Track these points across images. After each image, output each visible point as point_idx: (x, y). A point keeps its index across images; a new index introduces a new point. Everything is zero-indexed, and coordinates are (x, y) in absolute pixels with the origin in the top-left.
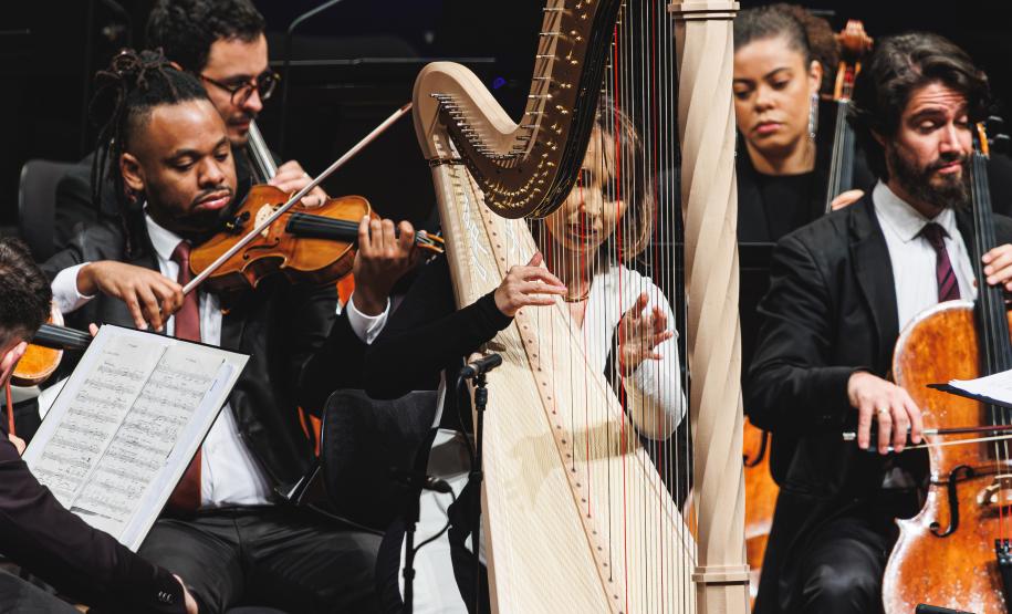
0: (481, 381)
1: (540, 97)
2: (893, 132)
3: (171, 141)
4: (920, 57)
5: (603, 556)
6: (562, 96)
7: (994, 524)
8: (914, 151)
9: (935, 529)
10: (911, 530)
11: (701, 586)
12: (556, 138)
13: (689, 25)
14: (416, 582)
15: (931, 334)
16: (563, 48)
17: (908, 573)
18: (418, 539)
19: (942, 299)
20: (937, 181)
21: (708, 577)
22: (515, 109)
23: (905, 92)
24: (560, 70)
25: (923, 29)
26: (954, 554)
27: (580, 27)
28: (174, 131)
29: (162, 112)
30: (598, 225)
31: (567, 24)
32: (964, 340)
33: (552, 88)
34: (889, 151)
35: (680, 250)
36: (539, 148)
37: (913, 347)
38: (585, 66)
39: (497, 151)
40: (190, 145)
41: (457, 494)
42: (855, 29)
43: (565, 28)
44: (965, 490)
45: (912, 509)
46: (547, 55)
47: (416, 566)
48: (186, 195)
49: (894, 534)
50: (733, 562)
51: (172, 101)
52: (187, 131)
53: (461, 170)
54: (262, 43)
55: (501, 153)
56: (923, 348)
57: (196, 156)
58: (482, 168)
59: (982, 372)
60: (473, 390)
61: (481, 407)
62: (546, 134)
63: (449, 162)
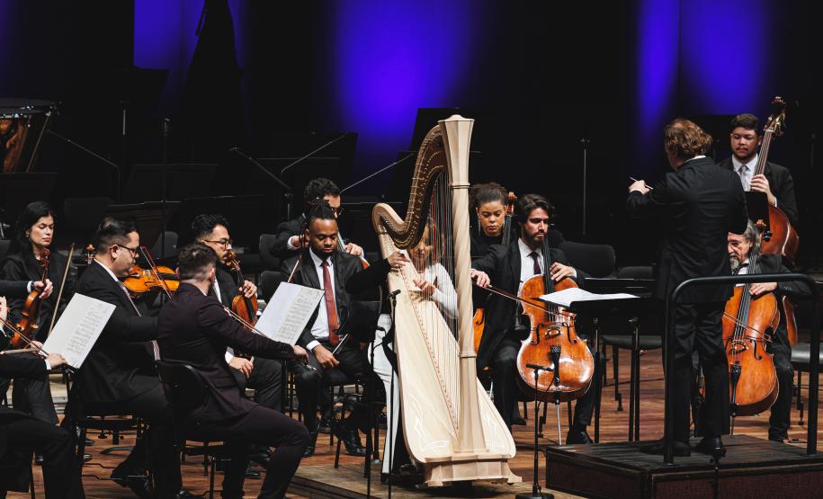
0: (394, 298)
1: (410, 212)
2: (525, 221)
3: (319, 230)
4: (535, 200)
5: (431, 351)
6: (416, 213)
7: (550, 341)
8: (531, 228)
9: (532, 344)
10: (526, 343)
11: (461, 358)
12: (416, 226)
13: (455, 190)
14: (375, 358)
15: (531, 284)
16: (417, 198)
17: (524, 356)
18: (375, 344)
19: (535, 274)
20: (536, 239)
21: (463, 355)
22: (403, 216)
23: (530, 210)
24: (417, 205)
25: (536, 193)
26: (538, 350)
27: (422, 192)
28: (320, 227)
29: (319, 221)
30: (423, 252)
31: (418, 191)
32: (540, 286)
33: (414, 210)
34: (522, 229)
35: (453, 259)
36: (411, 228)
37: (525, 288)
38: (424, 203)
39: (397, 229)
40: (324, 233)
41: (387, 331)
42: (511, 194)
43: (417, 192)
44: (541, 331)
45: (526, 337)
46: (412, 200)
47: (375, 352)
48: (320, 246)
49: (521, 344)
50: (471, 351)
51: (323, 218)
52: (325, 228)
53: (387, 236)
54: (339, 198)
55: (400, 230)
56: (528, 289)
57: (325, 237)
58: (393, 235)
59: (545, 293)
60: (392, 301)
61: (395, 305)
62: (412, 224)
63: (384, 233)
